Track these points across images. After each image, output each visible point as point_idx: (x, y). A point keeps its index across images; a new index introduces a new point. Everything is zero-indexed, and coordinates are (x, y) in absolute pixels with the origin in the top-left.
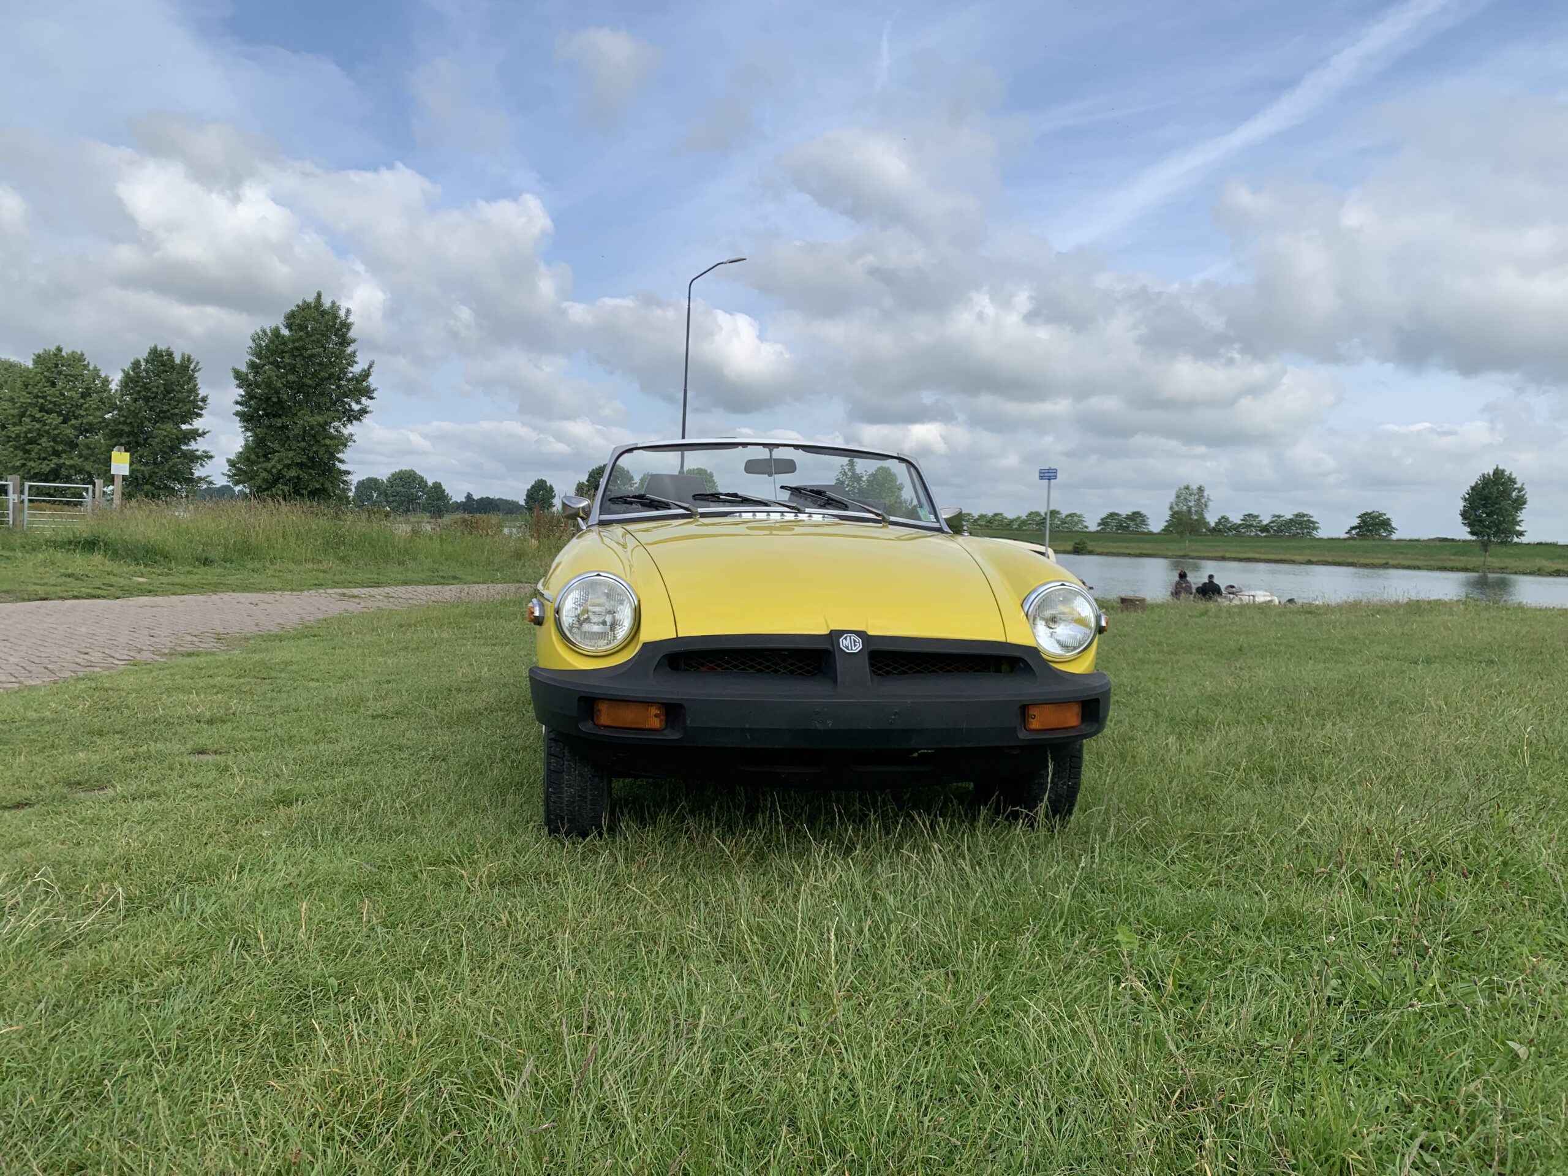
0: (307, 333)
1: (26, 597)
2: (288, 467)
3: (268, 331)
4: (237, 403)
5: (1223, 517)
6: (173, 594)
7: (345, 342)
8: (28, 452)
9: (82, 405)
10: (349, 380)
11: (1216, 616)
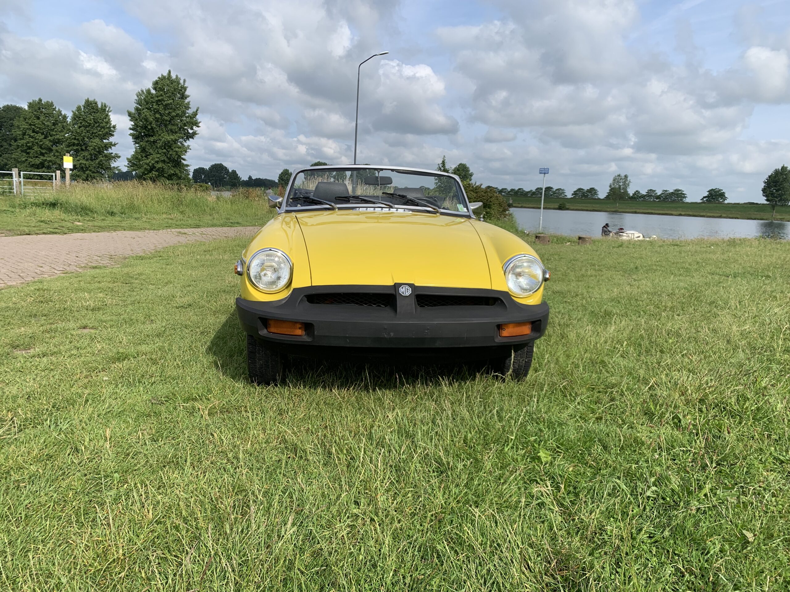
0: (165, 92)
1: (19, 233)
2: (157, 162)
3: (145, 91)
4: (130, 129)
5: (637, 191)
6: (94, 231)
7: (184, 97)
8: (28, 153)
9: (54, 129)
10: (187, 117)
11: (628, 247)
